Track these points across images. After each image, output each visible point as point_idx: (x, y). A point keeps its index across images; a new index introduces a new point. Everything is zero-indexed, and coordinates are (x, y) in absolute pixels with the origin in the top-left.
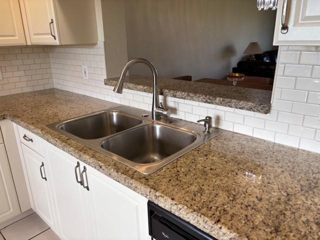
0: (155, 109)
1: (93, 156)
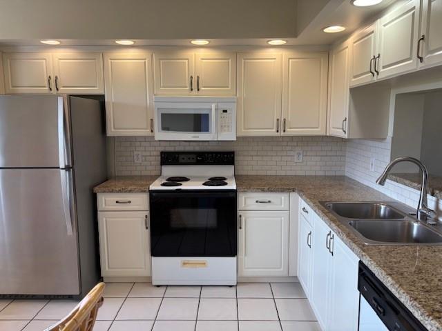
0: (420, 207)
1: (338, 226)
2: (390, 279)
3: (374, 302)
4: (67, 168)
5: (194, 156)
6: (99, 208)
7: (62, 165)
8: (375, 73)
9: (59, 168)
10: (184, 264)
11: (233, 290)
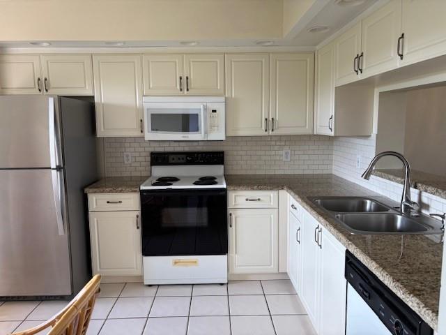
0: (404, 200)
1: (326, 219)
2: (374, 263)
3: (360, 287)
4: (58, 168)
5: (184, 156)
6: (90, 209)
7: (53, 166)
8: (359, 72)
9: (50, 168)
10: (176, 263)
11: (224, 288)
